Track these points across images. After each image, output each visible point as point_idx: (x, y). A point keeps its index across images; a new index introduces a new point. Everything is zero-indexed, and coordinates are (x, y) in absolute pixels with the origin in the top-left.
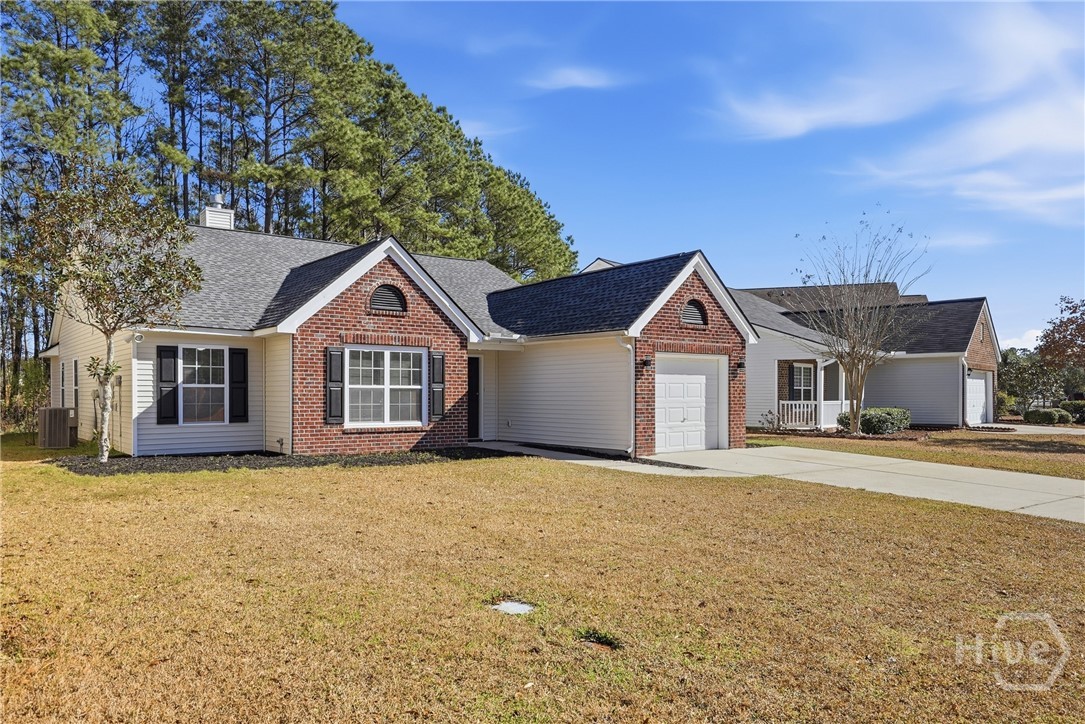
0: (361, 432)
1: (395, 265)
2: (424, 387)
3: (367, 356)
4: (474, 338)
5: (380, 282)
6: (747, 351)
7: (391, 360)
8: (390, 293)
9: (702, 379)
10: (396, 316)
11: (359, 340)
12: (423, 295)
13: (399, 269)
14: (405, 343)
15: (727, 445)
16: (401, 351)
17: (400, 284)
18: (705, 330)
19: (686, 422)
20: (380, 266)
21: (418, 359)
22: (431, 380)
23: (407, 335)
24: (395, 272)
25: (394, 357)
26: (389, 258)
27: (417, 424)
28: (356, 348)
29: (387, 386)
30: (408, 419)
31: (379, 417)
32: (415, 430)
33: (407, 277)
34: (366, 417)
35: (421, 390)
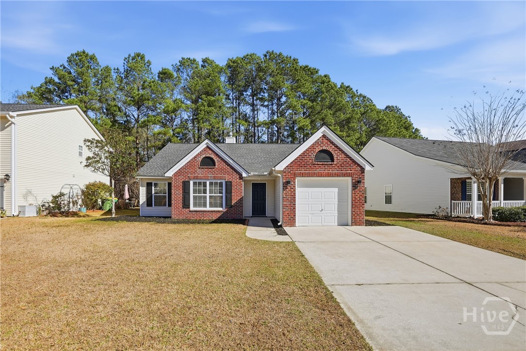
0: (196, 211)
1: (210, 149)
2: (224, 195)
3: (200, 183)
4: (244, 175)
5: (204, 156)
6: (366, 174)
7: (210, 185)
8: (209, 160)
9: (336, 190)
10: (210, 168)
11: (197, 178)
12: (222, 159)
13: (212, 150)
14: (215, 178)
15: (350, 224)
16: (214, 181)
17: (213, 156)
18: (332, 165)
19: (323, 212)
20: (204, 150)
21: (221, 184)
22: (226, 192)
23: (215, 175)
24: (210, 152)
25: (211, 184)
26: (208, 147)
27: (221, 209)
28: (195, 181)
29: (208, 195)
30: (217, 207)
31: (205, 206)
32: (219, 212)
33: (215, 153)
34: (200, 206)
35: (222, 196)
